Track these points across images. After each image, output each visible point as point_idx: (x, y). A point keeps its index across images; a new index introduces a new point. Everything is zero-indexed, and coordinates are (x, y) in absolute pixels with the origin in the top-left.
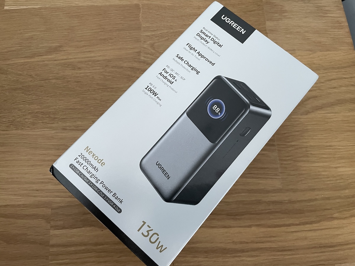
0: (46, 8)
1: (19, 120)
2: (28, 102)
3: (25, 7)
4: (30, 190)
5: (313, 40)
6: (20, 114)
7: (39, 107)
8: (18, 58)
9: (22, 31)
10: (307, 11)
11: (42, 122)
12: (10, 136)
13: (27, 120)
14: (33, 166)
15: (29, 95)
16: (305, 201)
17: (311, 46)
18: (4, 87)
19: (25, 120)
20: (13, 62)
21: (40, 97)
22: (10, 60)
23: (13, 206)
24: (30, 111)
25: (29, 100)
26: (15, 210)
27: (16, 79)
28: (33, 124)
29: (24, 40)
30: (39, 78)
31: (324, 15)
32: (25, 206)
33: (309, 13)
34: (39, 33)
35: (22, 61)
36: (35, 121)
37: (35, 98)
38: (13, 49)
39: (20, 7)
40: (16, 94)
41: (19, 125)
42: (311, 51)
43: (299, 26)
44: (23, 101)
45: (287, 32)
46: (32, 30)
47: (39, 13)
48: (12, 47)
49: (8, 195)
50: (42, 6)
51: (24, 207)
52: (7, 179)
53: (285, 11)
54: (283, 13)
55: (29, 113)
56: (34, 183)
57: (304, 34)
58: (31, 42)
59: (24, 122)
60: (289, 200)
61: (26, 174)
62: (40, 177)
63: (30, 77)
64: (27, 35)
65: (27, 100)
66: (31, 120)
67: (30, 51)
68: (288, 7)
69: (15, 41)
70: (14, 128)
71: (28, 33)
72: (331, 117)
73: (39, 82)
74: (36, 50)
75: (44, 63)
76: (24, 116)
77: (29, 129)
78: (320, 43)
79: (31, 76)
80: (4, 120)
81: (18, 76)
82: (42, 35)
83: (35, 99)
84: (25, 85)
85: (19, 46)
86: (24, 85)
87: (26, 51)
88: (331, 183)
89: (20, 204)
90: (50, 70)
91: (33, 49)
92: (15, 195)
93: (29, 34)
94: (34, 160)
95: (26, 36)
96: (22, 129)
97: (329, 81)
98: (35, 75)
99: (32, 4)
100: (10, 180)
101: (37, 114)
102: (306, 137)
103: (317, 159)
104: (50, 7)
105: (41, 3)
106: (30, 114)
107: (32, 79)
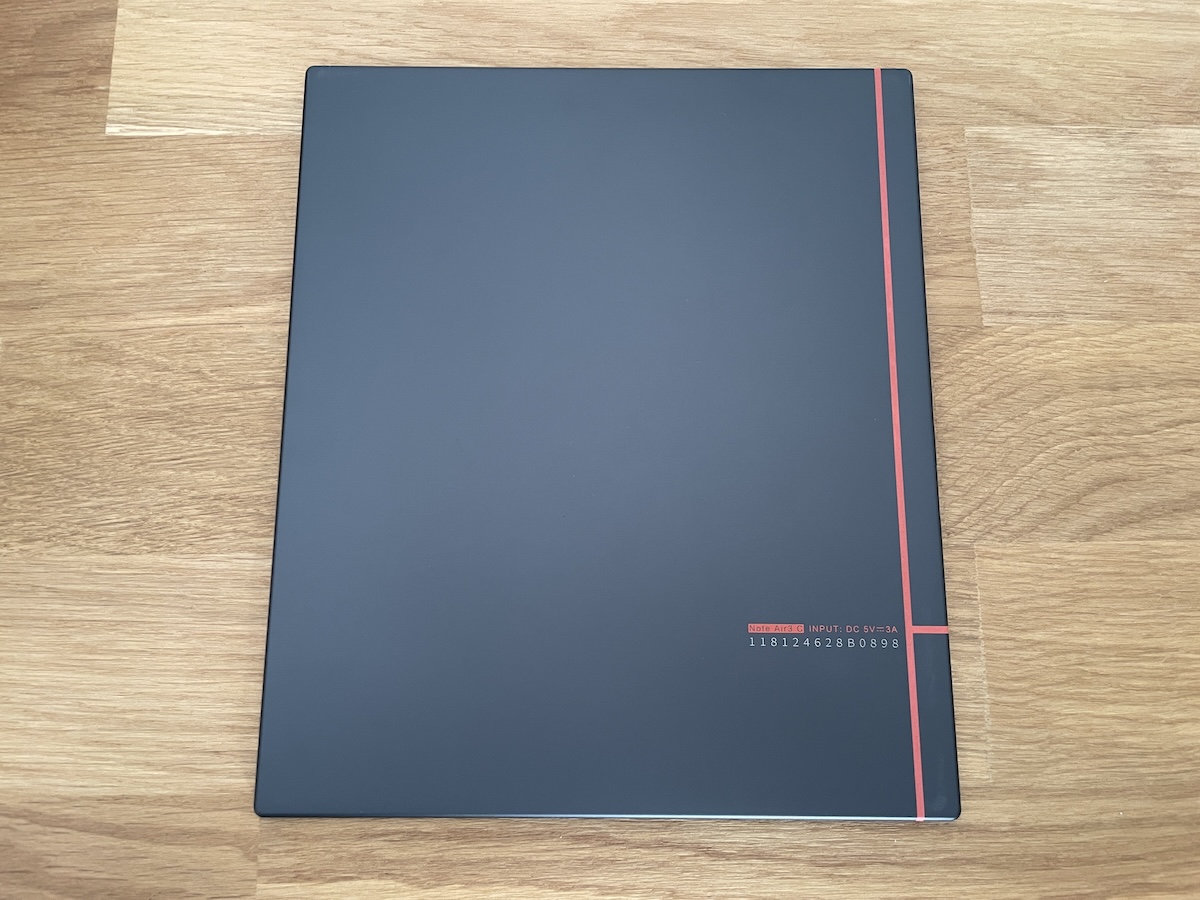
0: (244, 139)
1: (159, 519)
2: (188, 460)
3: (175, 132)
4: (196, 752)
5: (1128, 279)
6: (165, 499)
7: (225, 479)
8: (158, 309)
9: (167, 217)
10: (1116, 176)
11: (234, 531)
12: (131, 572)
13: (185, 522)
14: (203, 672)
15: (194, 436)
16: (1065, 828)
17: (1121, 301)
18: (112, 406)
19: (181, 521)
20: (139, 323)
21: (229, 447)
22: (131, 317)
23: (141, 800)
24: (195, 493)
25: (191, 453)
26: (148, 813)
27: (149, 381)
28: (206, 534)
29: (175, 248)
30: (223, 382)
31: (1173, 192)
32: (178, 801)
33: (1122, 181)
34: (222, 227)
35: (169, 322)
36: (211, 526)
37: (211, 448)
38: (139, 278)
39: (158, 131)
40: (150, 433)
41: (163, 536)
42: (1118, 318)
43: (1085, 230)
44: (173, 456)
45: (1041, 248)
46: (202, 215)
47: (221, 154)
48: (135, 272)
49: (125, 764)
50: (234, 130)
51: (174, 806)
52: (124, 711)
53: (1040, 174)
54: (1033, 179)
55: (193, 498)
56: (206, 730)
57: (1099, 257)
58: (196, 256)
59: (177, 528)
60: (1013, 824)
61: (183, 698)
62: (225, 712)
63: (195, 376)
64: (183, 231)
65: (183, 455)
66: (199, 523)
67: (195, 287)
68: (1052, 158)
69: (146, 250)
70: (146, 545)
71: (188, 223)
72: (1170, 552)
73: (225, 394)
74: (213, 284)
75: (241, 330)
76: (177, 506)
77: (195, 551)
78: (1151, 290)
79: (198, 372)
80: (113, 517)
81: (157, 373)
82: (232, 234)
83: (210, 450)
84: (180, 403)
85: (160, 271)
86: (177, 403)
87: (181, 288)
88: (1150, 774)
89: (165, 796)
90: (260, 357)
91: (203, 281)
92: (148, 764)
93: (192, 230)
94: (207, 656)
95: (181, 235)
96: (171, 550)
97: (1170, 427)
98: (212, 371)
99: (198, 120)
100: (130, 716)
101: (217, 503)
102: (1081, 617)
103: (1113, 693)
104: (259, 135)
105: (227, 118)
106: (195, 501)
107: (201, 385)
